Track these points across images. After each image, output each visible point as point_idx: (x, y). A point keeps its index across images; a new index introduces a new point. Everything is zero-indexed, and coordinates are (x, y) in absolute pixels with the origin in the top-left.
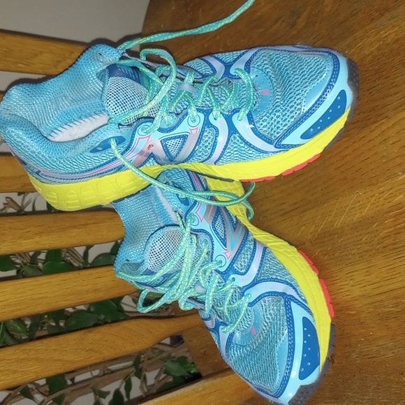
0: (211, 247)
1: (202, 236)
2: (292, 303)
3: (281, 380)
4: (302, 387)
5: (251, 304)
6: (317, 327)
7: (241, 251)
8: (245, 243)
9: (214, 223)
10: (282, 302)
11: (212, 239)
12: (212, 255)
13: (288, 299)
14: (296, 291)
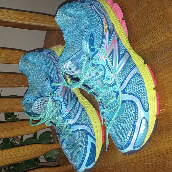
0: (61, 107)
1: (58, 102)
2: (89, 135)
3: (79, 165)
4: (86, 169)
5: (73, 132)
6: (96, 147)
7: (73, 109)
8: (75, 106)
9: (64, 97)
10: (85, 135)
11: (62, 104)
12: (61, 110)
13: (87, 134)
14: (91, 131)
